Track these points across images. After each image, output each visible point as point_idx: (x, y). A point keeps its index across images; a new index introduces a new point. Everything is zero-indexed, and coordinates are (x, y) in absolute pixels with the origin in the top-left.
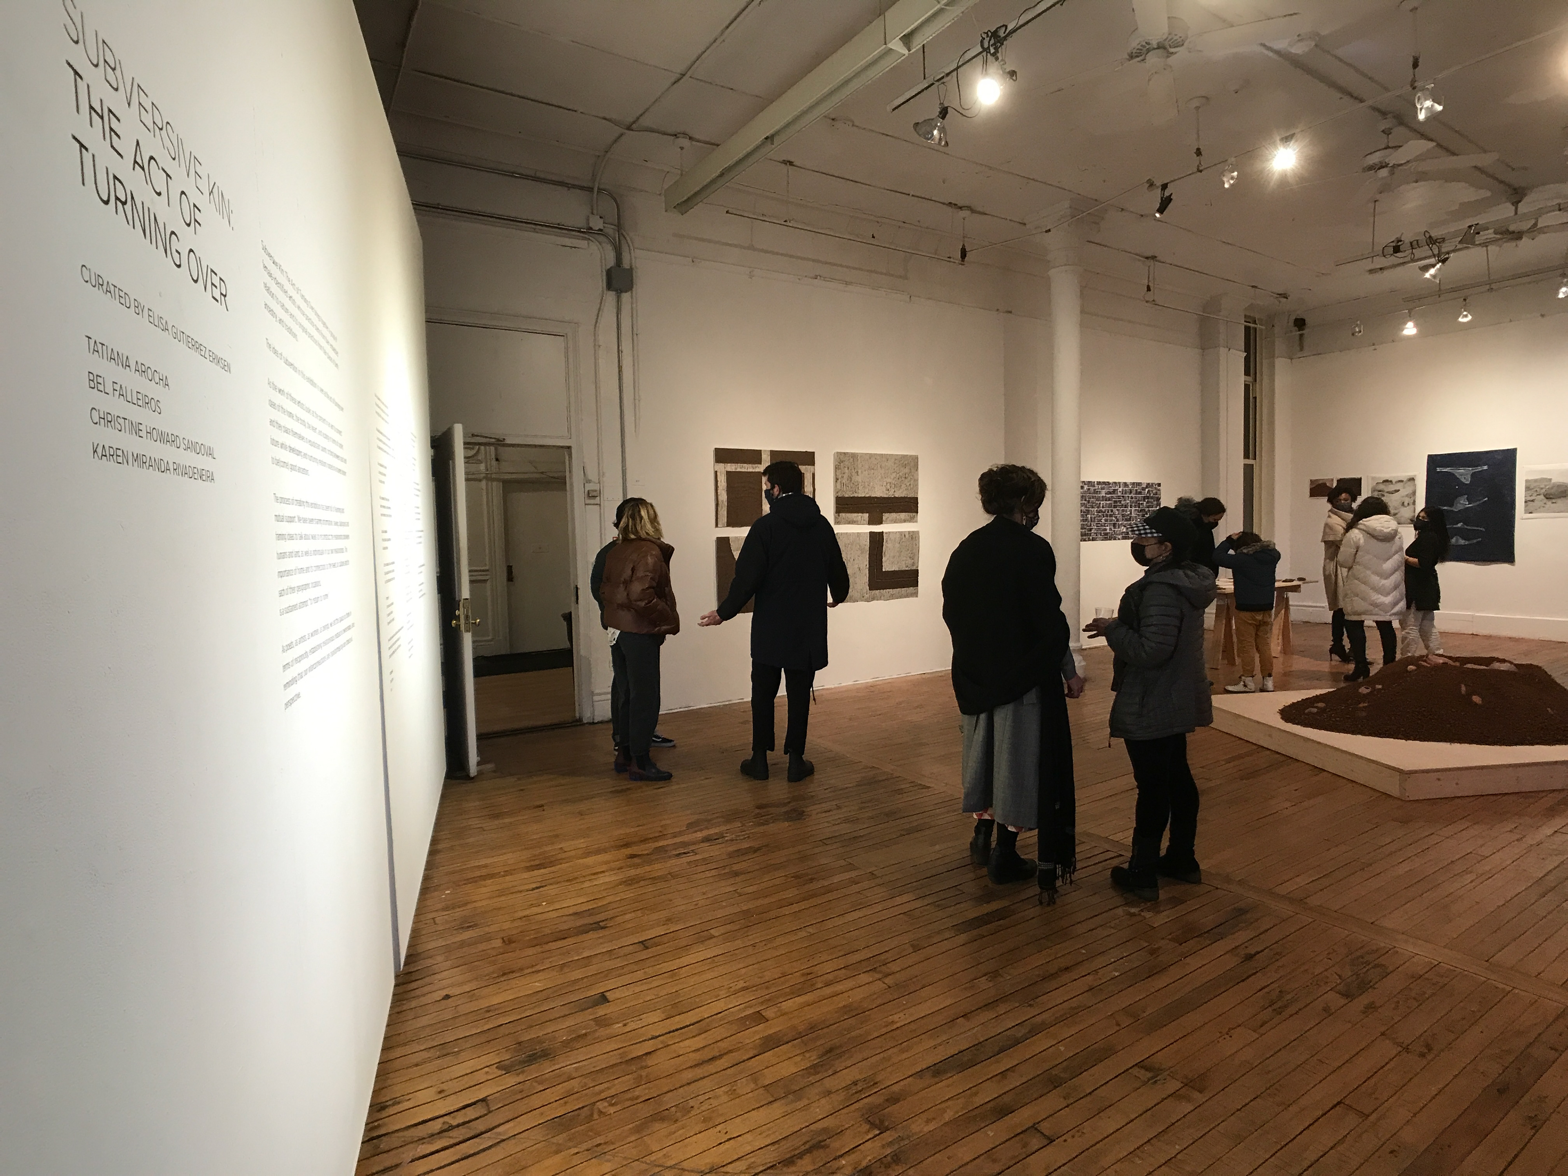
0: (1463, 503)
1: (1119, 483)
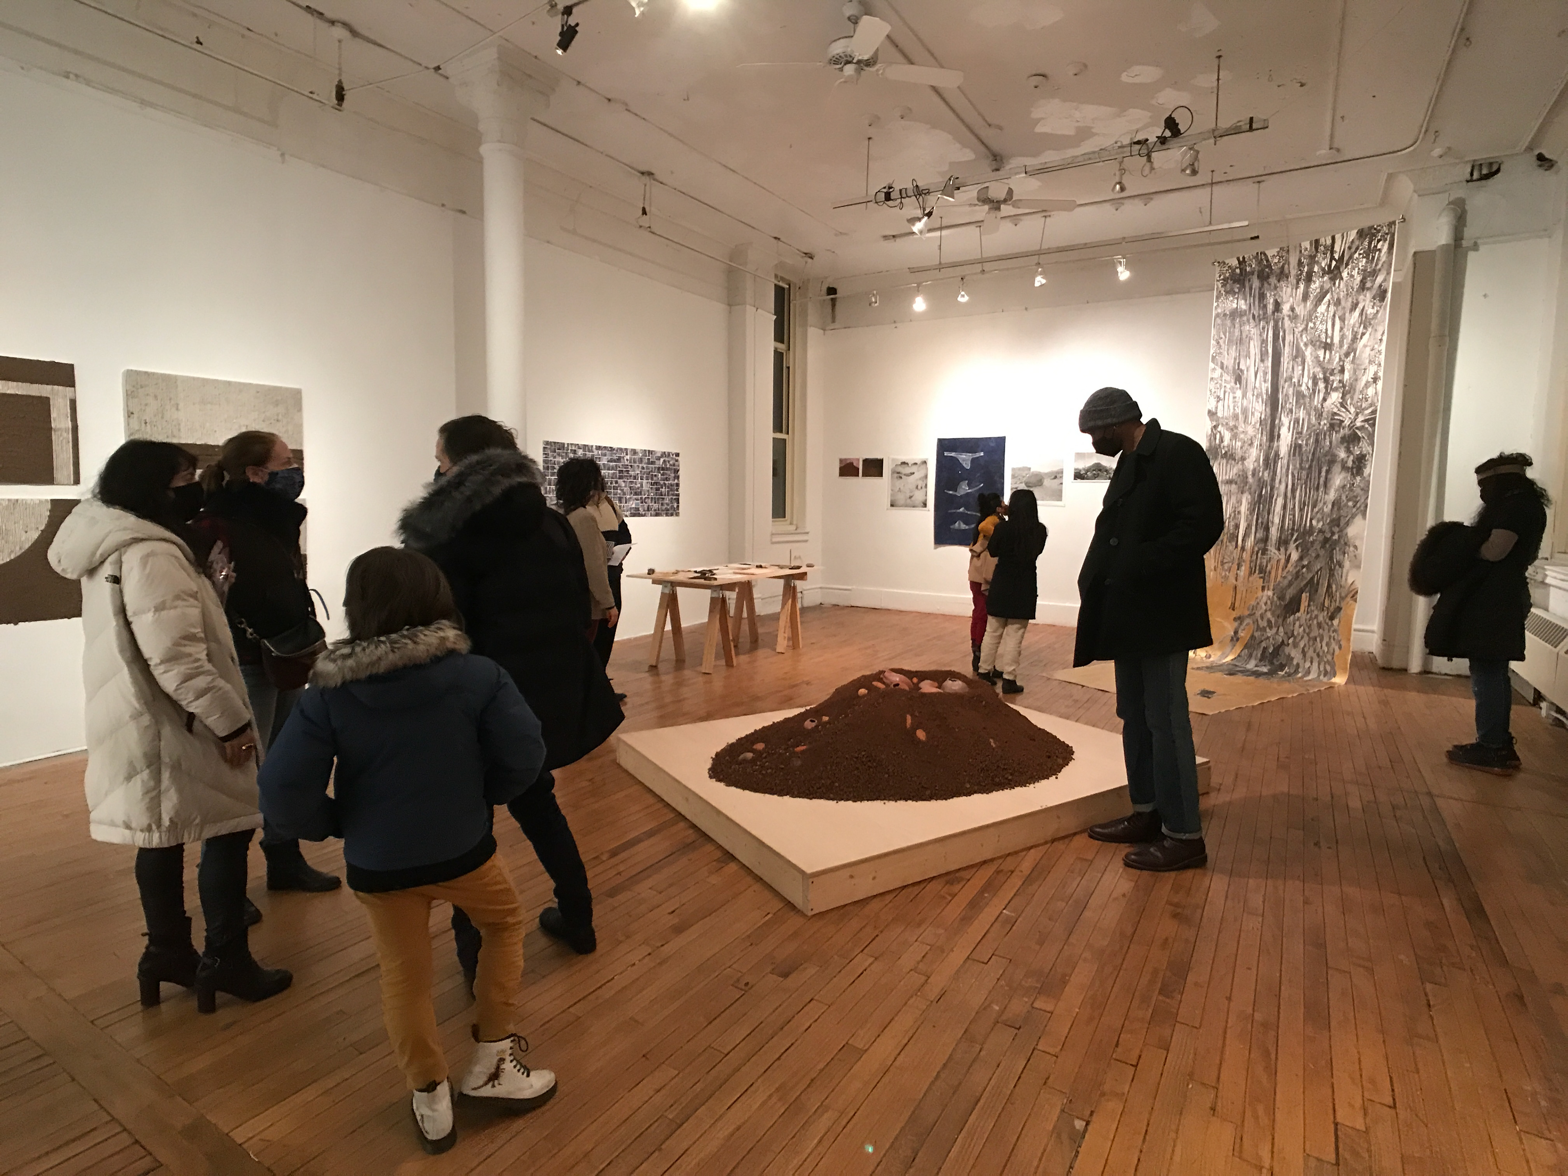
0: (964, 488)
1: (626, 449)
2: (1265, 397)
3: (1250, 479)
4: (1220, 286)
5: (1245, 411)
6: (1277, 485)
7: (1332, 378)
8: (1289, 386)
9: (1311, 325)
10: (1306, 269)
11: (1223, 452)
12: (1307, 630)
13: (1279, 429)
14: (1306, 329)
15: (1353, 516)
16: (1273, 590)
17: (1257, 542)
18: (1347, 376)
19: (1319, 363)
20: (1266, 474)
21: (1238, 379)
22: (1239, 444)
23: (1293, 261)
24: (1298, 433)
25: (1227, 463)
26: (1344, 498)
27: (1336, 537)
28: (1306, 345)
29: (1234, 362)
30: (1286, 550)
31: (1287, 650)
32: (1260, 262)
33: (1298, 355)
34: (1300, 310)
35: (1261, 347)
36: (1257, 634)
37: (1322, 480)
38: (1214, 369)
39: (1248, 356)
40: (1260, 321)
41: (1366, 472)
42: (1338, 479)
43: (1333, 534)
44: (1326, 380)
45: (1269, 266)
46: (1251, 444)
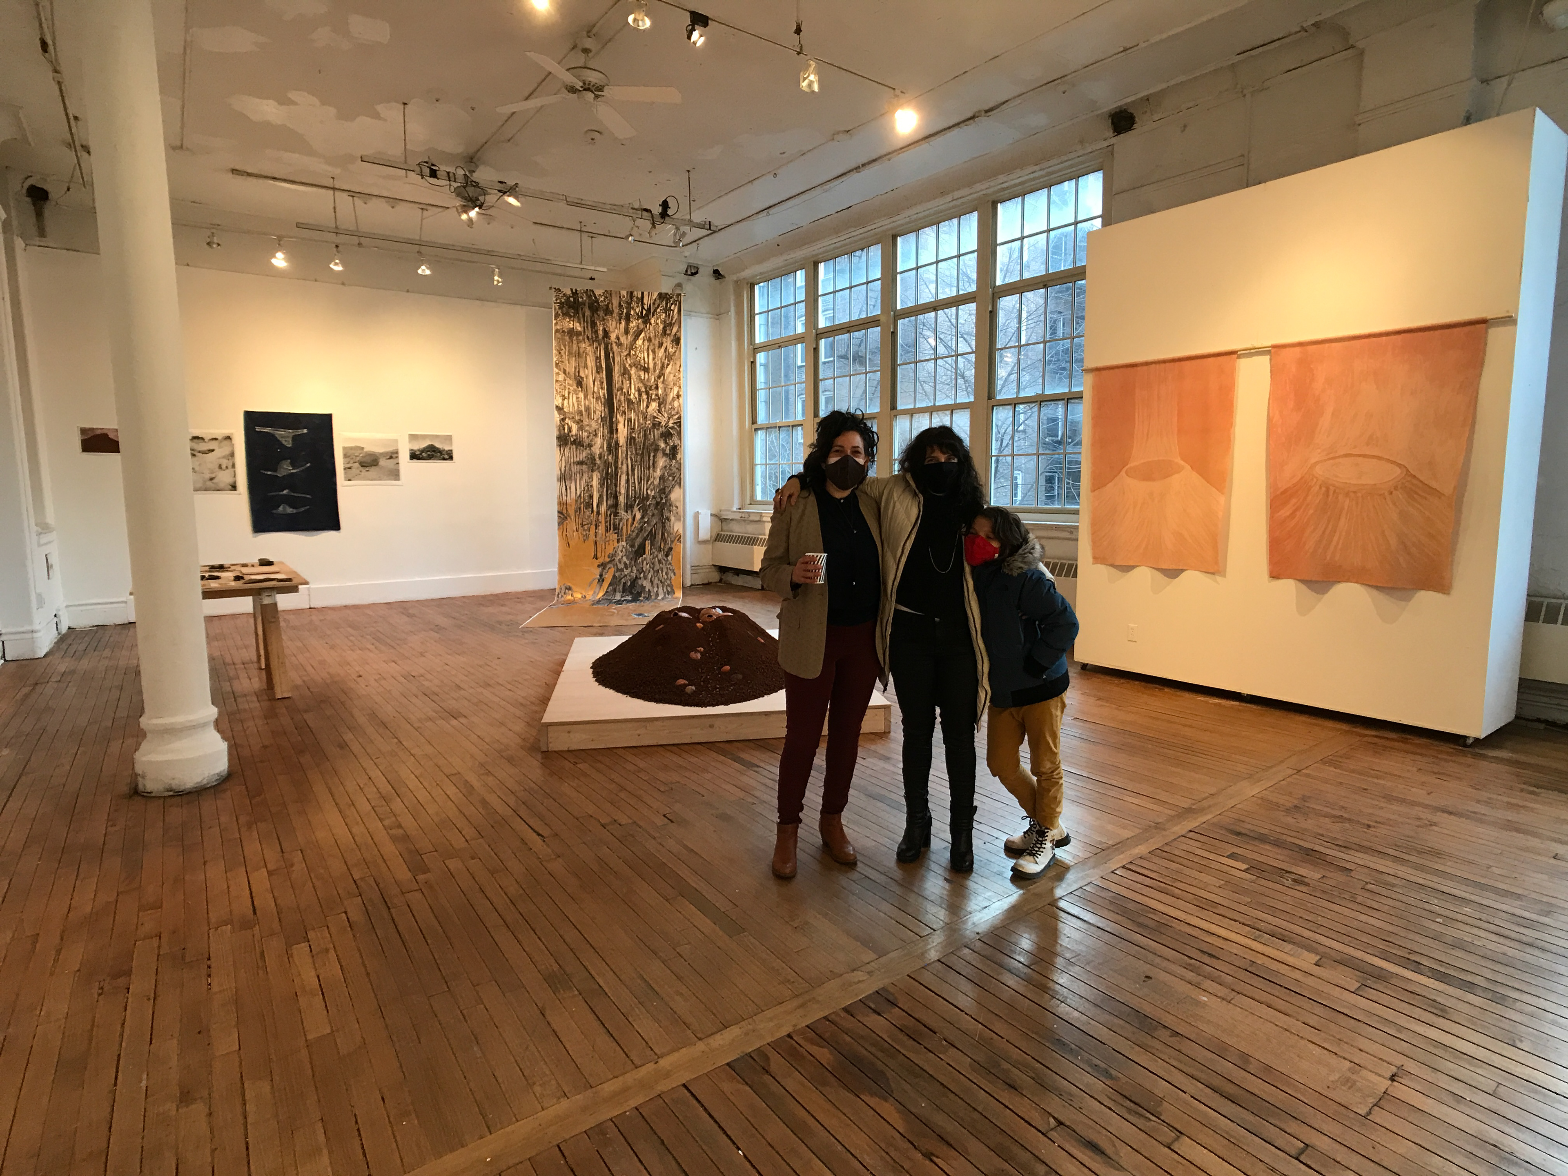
0: (286, 468)
2: (603, 400)
3: (598, 461)
4: (557, 307)
5: (588, 409)
6: (620, 466)
7: (651, 392)
8: (621, 394)
9: (633, 352)
10: (625, 311)
11: (572, 440)
12: (652, 566)
13: (617, 425)
14: (629, 354)
15: (673, 487)
16: (626, 541)
17: (609, 507)
18: (660, 392)
19: (642, 381)
20: (610, 457)
21: (580, 383)
22: (585, 434)
23: (615, 302)
24: (631, 429)
25: (577, 448)
26: (666, 474)
27: (664, 501)
28: (630, 366)
29: (575, 371)
30: (632, 512)
31: (640, 582)
32: (589, 297)
33: (625, 372)
34: (623, 339)
35: (596, 362)
36: (617, 574)
37: (651, 462)
38: (558, 374)
39: (586, 366)
40: (593, 342)
41: (678, 457)
42: (662, 462)
43: (662, 499)
44: (647, 393)
45: (597, 301)
46: (596, 435)
